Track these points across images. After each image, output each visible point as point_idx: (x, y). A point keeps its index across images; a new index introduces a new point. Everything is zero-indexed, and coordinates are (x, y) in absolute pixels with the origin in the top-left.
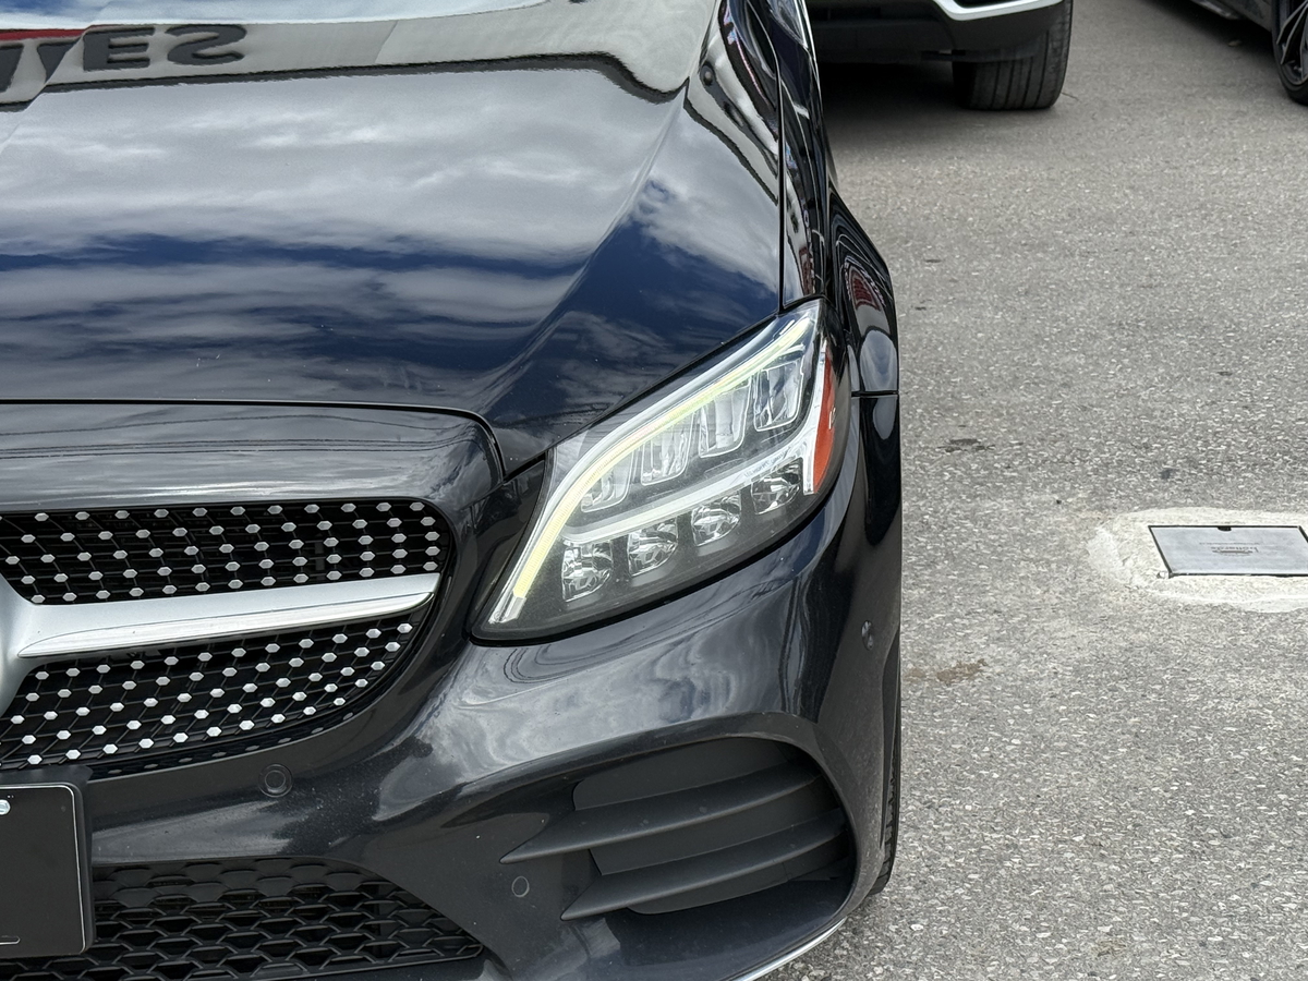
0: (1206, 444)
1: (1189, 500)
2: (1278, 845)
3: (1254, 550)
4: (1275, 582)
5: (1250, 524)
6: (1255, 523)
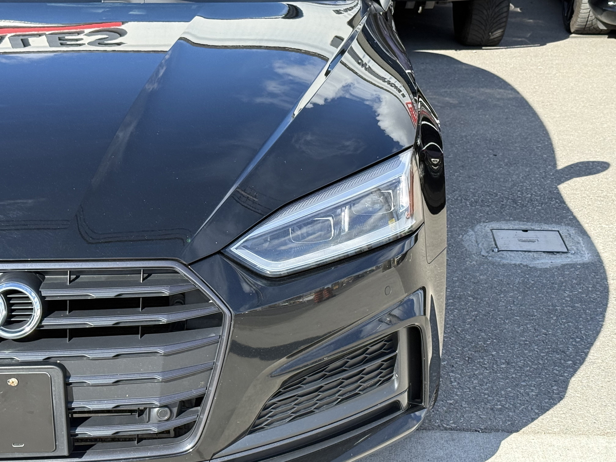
2: (531, 368)
3: (537, 241)
4: (544, 255)
5: (537, 229)
6: (539, 229)
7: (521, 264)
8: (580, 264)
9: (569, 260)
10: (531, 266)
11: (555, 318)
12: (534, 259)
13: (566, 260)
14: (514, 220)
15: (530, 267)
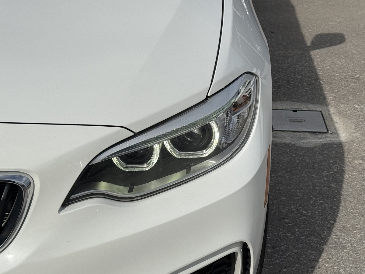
0: (295, 75)
1: (285, 98)
2: (292, 252)
3: (303, 121)
4: (308, 135)
5: (304, 109)
6: (306, 109)
7: (290, 143)
8: (336, 144)
9: (328, 139)
10: (298, 145)
11: (314, 199)
12: (300, 138)
13: (326, 140)
14: (287, 100)
15: (297, 147)
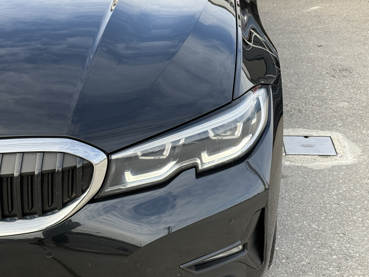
0: (306, 104)
3: (314, 146)
4: (320, 158)
5: (315, 135)
7: (302, 166)
8: (345, 166)
9: (338, 161)
11: (325, 215)
12: (311, 161)
13: (335, 162)
14: (299, 127)
15: (308, 169)
